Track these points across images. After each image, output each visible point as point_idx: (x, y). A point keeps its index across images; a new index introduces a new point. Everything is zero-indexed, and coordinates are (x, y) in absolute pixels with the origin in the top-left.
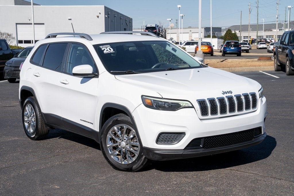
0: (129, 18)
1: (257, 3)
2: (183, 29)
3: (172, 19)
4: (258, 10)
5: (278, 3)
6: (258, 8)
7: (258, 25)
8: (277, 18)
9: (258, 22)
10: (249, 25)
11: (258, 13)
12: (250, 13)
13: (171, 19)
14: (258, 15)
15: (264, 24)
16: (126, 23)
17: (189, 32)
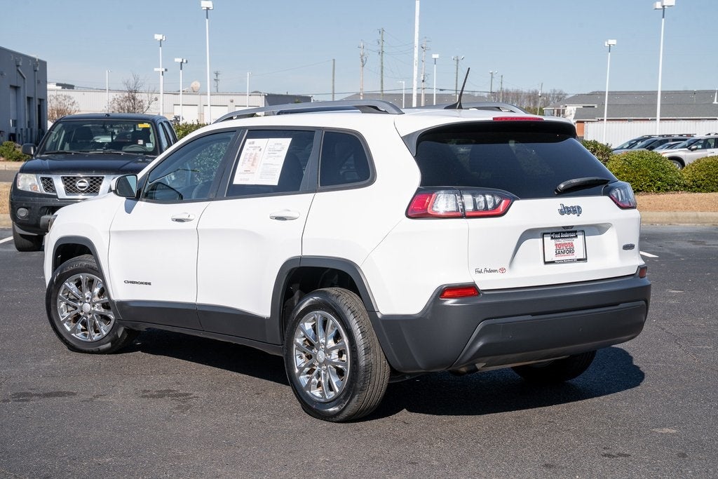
0: (34, 59)
1: (381, 43)
2: (211, 95)
3: (166, 70)
4: (382, 60)
5: (424, 46)
6: (382, 56)
7: (383, 95)
8: (423, 81)
9: (382, 88)
10: (361, 94)
11: (382, 67)
12: (363, 66)
13: (164, 70)
14: (382, 72)
15: (405, 94)
16: (18, 70)
17: (228, 103)
